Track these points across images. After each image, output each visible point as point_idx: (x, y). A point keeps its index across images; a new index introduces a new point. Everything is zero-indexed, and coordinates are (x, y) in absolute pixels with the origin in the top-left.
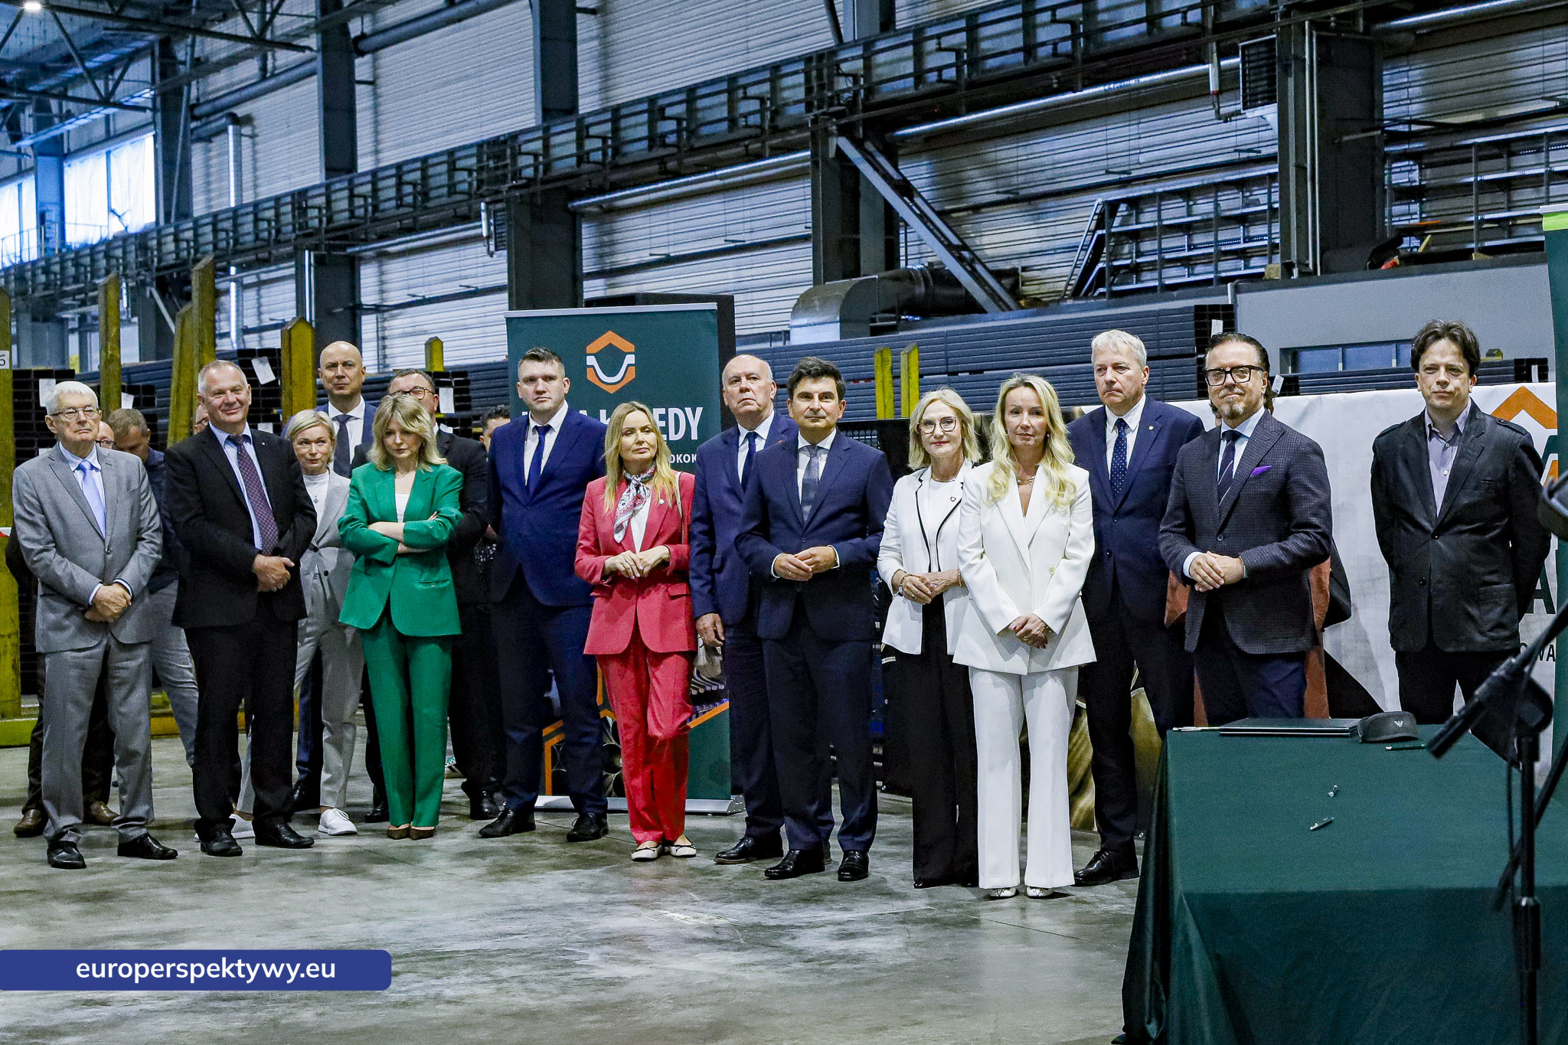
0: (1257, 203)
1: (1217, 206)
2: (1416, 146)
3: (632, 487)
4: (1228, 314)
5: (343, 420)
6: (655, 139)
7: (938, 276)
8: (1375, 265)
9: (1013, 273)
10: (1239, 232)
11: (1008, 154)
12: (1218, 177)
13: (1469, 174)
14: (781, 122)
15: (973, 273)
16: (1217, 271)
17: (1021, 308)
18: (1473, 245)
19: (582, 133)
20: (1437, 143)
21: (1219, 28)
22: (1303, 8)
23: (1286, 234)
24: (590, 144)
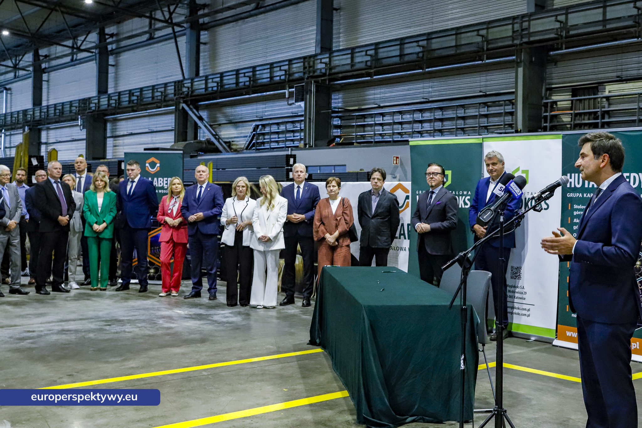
0: (297, 127)
1: (286, 127)
2: (340, 114)
3: (174, 199)
4: (294, 157)
5: (80, 178)
6: (130, 101)
7: (209, 142)
8: (329, 145)
9: (229, 142)
10: (292, 134)
11: (229, 111)
12: (286, 120)
13: (354, 123)
14: (167, 98)
15: (219, 142)
16: (285, 145)
17: (232, 152)
18: (354, 141)
19: (109, 98)
20: (346, 114)
21: (289, 81)
22: (312, 77)
23: (305, 136)
24: (112, 102)
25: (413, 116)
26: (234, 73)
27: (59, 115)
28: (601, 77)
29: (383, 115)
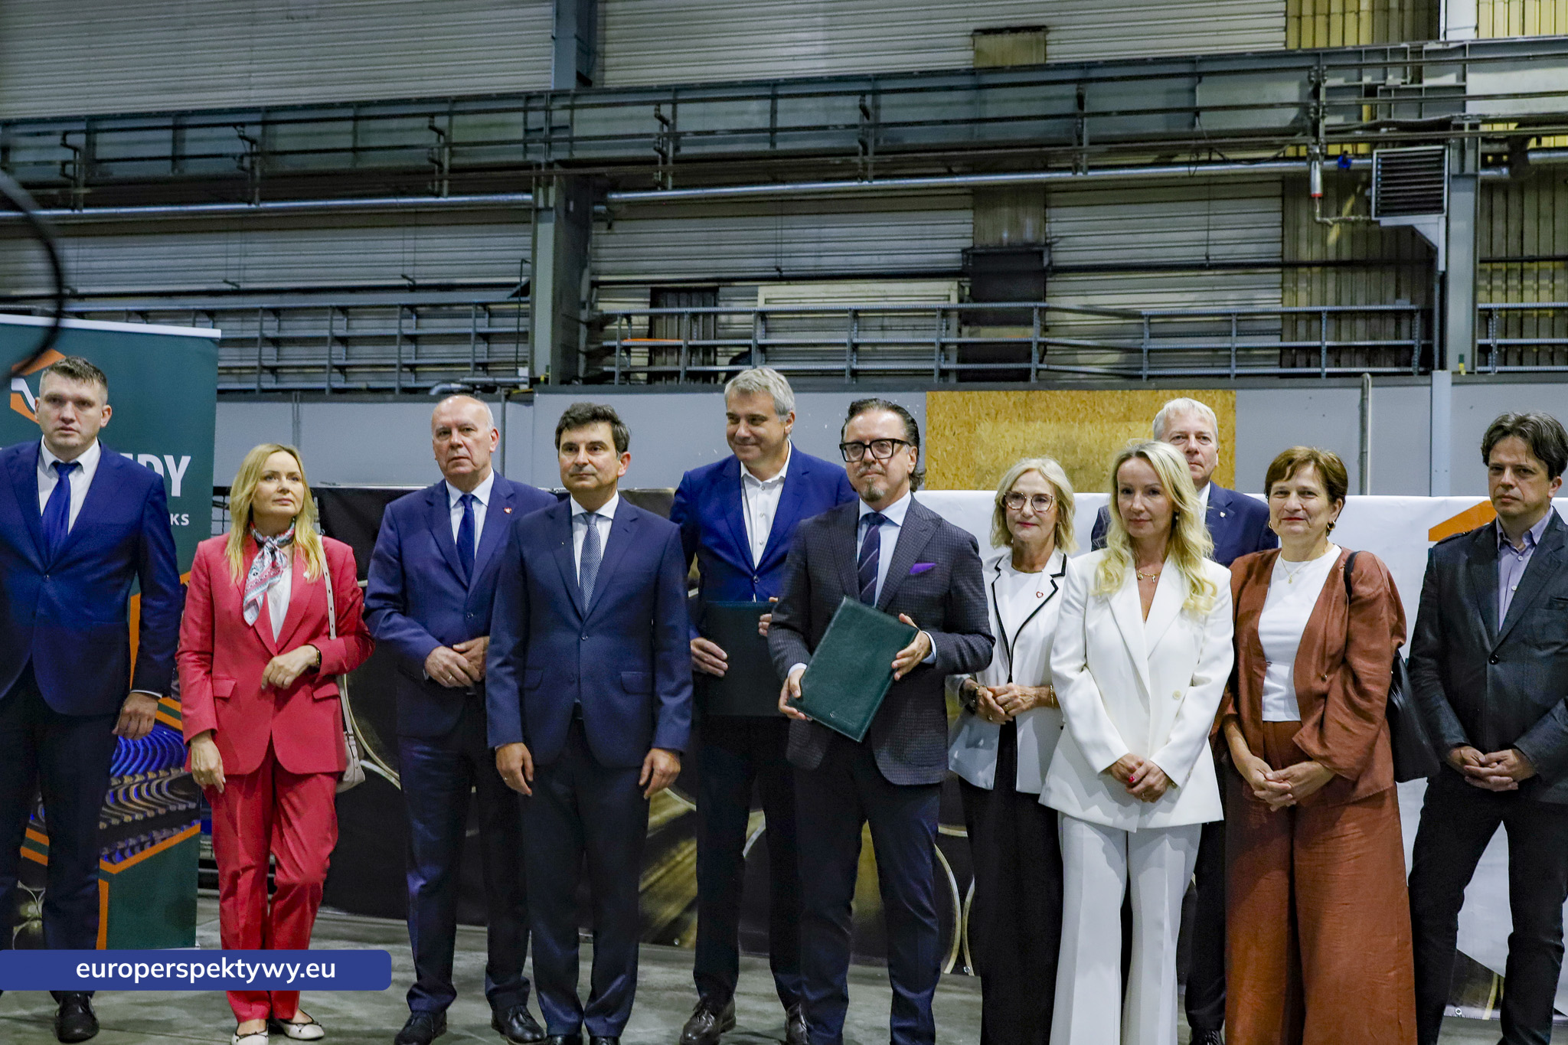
28: (727, 266)
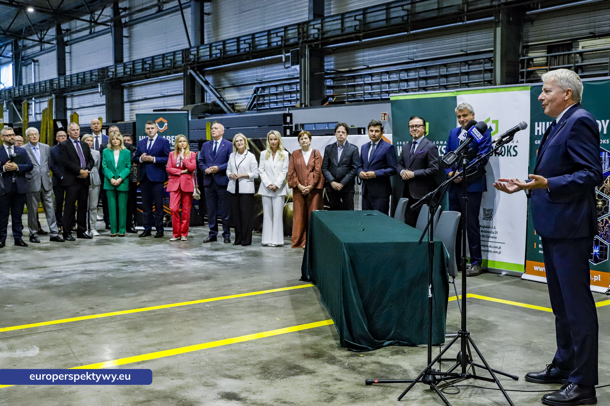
0: (293, 89)
1: (284, 89)
2: (332, 76)
4: (291, 115)
5: (97, 137)
6: (143, 69)
7: (214, 104)
8: (322, 104)
9: (233, 104)
10: (289, 96)
11: (232, 75)
12: (284, 82)
13: (345, 83)
14: (176, 66)
15: (224, 104)
16: (283, 105)
17: (235, 112)
18: (346, 100)
19: (125, 67)
20: (338, 76)
21: (286, 46)
22: (306, 42)
23: (301, 96)
24: (127, 70)
25: (399, 75)
26: (236, 40)
27: (81, 84)
29: (371, 75)
